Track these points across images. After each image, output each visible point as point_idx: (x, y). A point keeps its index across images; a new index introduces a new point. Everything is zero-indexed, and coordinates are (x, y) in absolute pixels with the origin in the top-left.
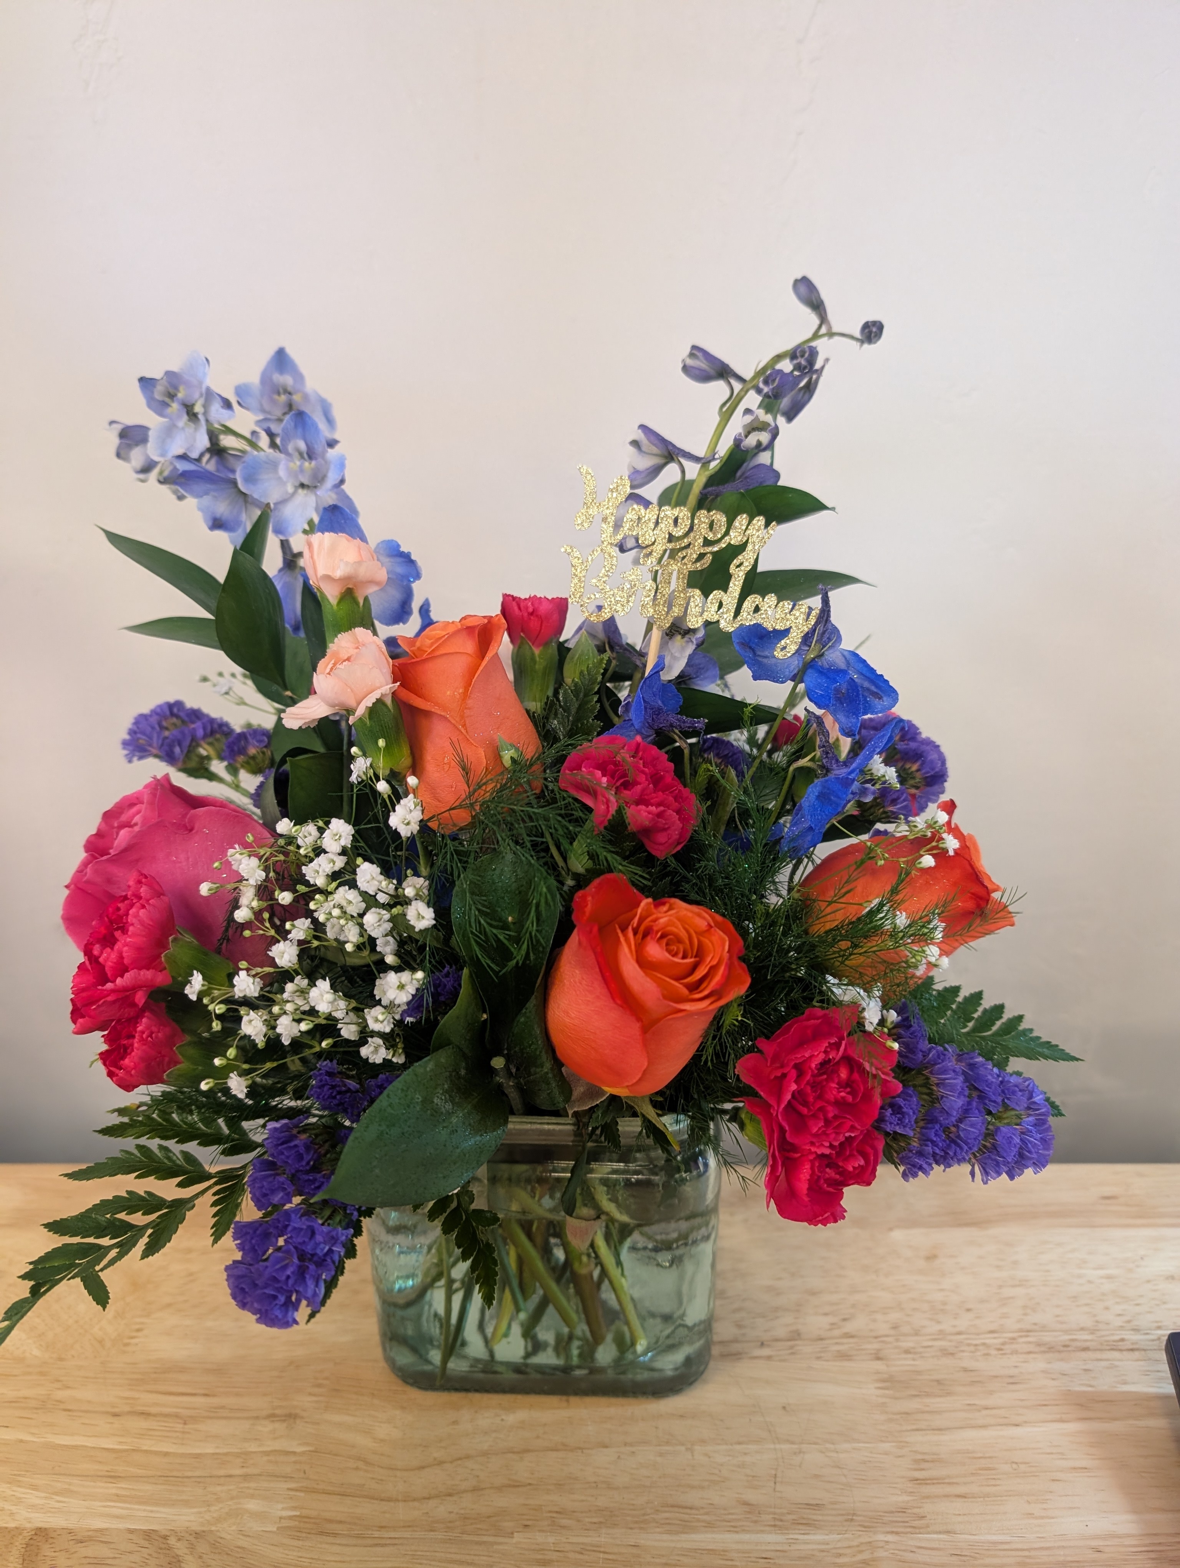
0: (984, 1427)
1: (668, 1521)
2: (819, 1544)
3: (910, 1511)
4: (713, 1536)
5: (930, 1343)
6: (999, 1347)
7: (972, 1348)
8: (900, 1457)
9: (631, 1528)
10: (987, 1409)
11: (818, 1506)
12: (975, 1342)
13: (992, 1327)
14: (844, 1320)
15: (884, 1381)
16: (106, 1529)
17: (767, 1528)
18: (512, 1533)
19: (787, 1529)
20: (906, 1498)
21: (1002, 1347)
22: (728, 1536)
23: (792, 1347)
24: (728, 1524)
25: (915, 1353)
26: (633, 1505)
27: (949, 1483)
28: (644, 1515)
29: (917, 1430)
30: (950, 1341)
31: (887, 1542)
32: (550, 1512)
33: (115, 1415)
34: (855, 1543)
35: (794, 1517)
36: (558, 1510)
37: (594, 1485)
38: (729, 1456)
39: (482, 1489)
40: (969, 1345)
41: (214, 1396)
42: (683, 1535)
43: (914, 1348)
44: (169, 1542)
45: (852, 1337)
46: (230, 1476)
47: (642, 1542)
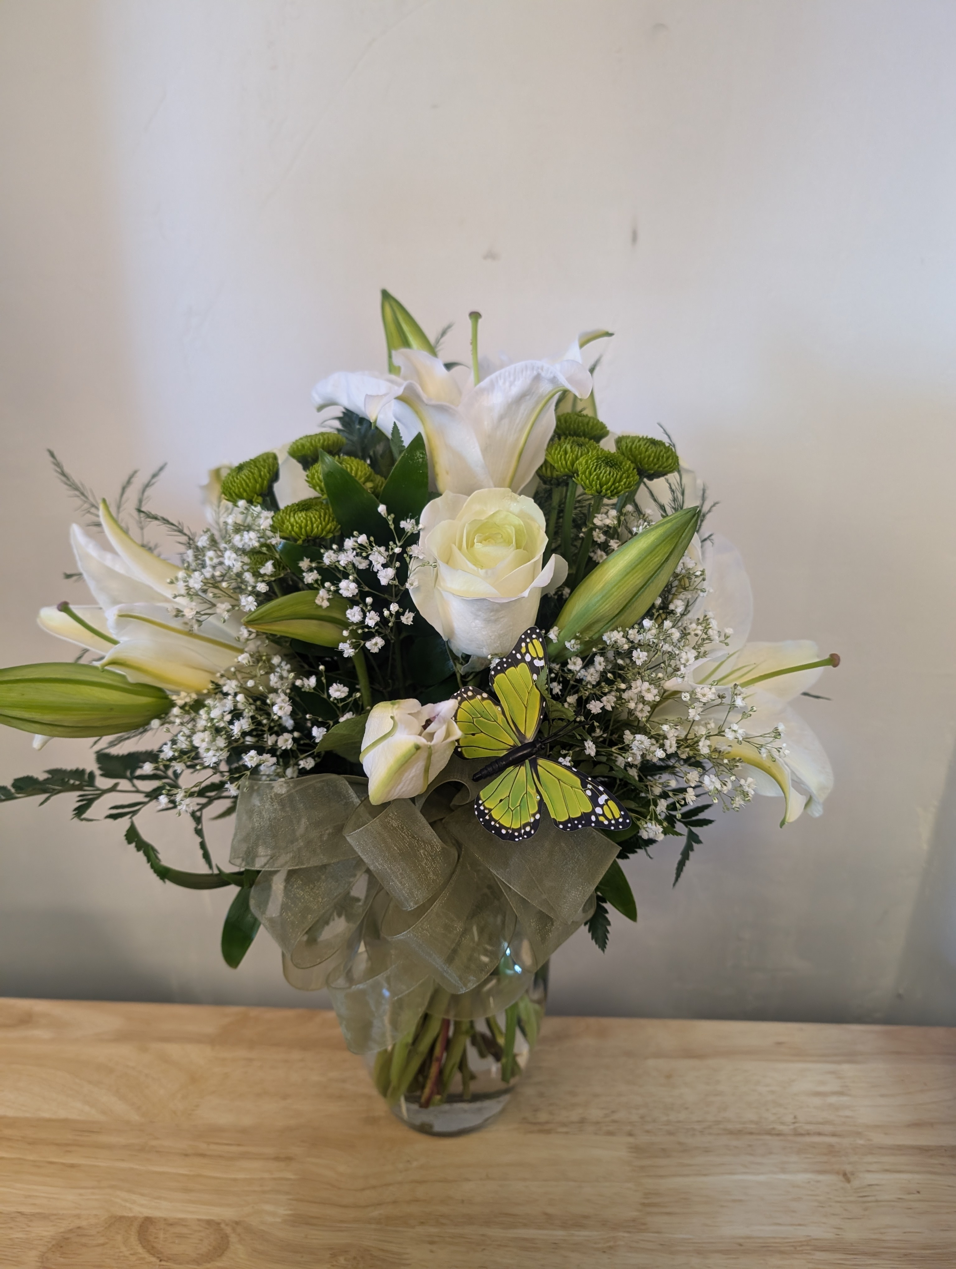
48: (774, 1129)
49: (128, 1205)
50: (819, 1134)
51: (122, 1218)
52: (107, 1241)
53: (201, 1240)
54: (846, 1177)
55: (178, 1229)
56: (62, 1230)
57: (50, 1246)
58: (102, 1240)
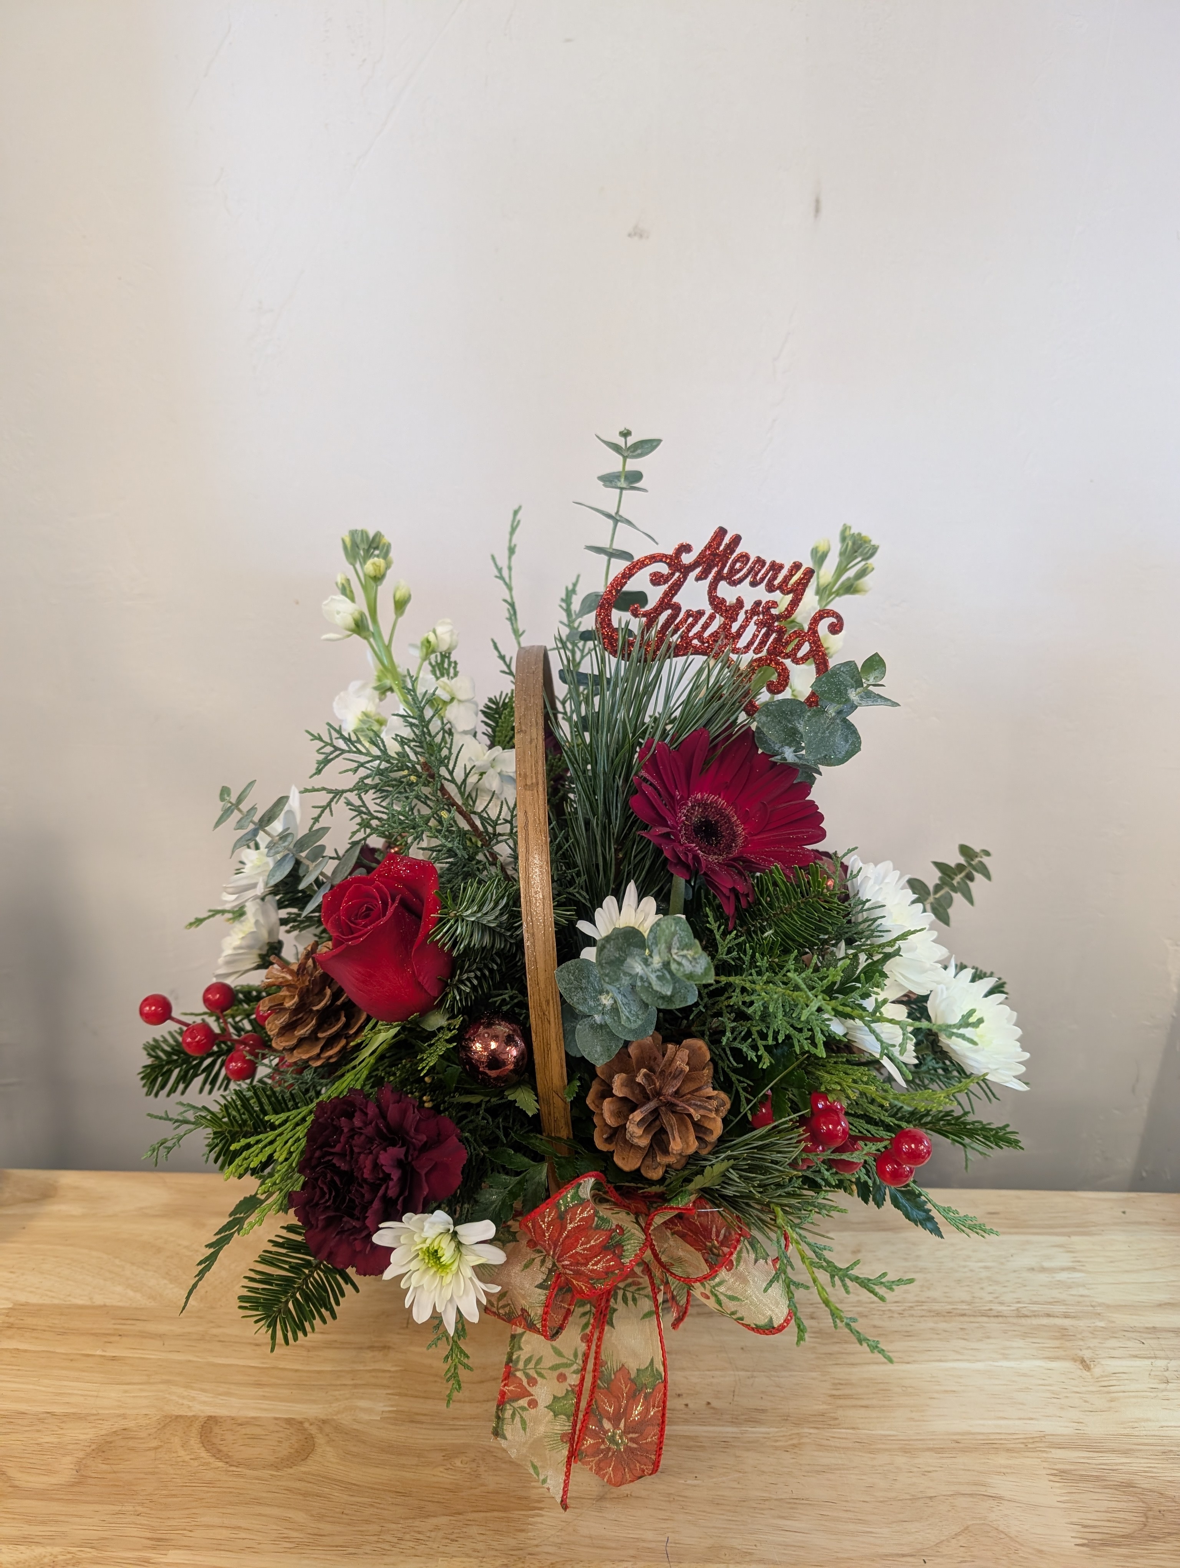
48: (991, 1310)
49: (185, 1402)
50: (1049, 1315)
51: (177, 1417)
52: (160, 1444)
53: (279, 1441)
54: (1085, 1364)
55: (250, 1430)
56: (103, 1432)
57: (89, 1450)
58: (155, 1443)
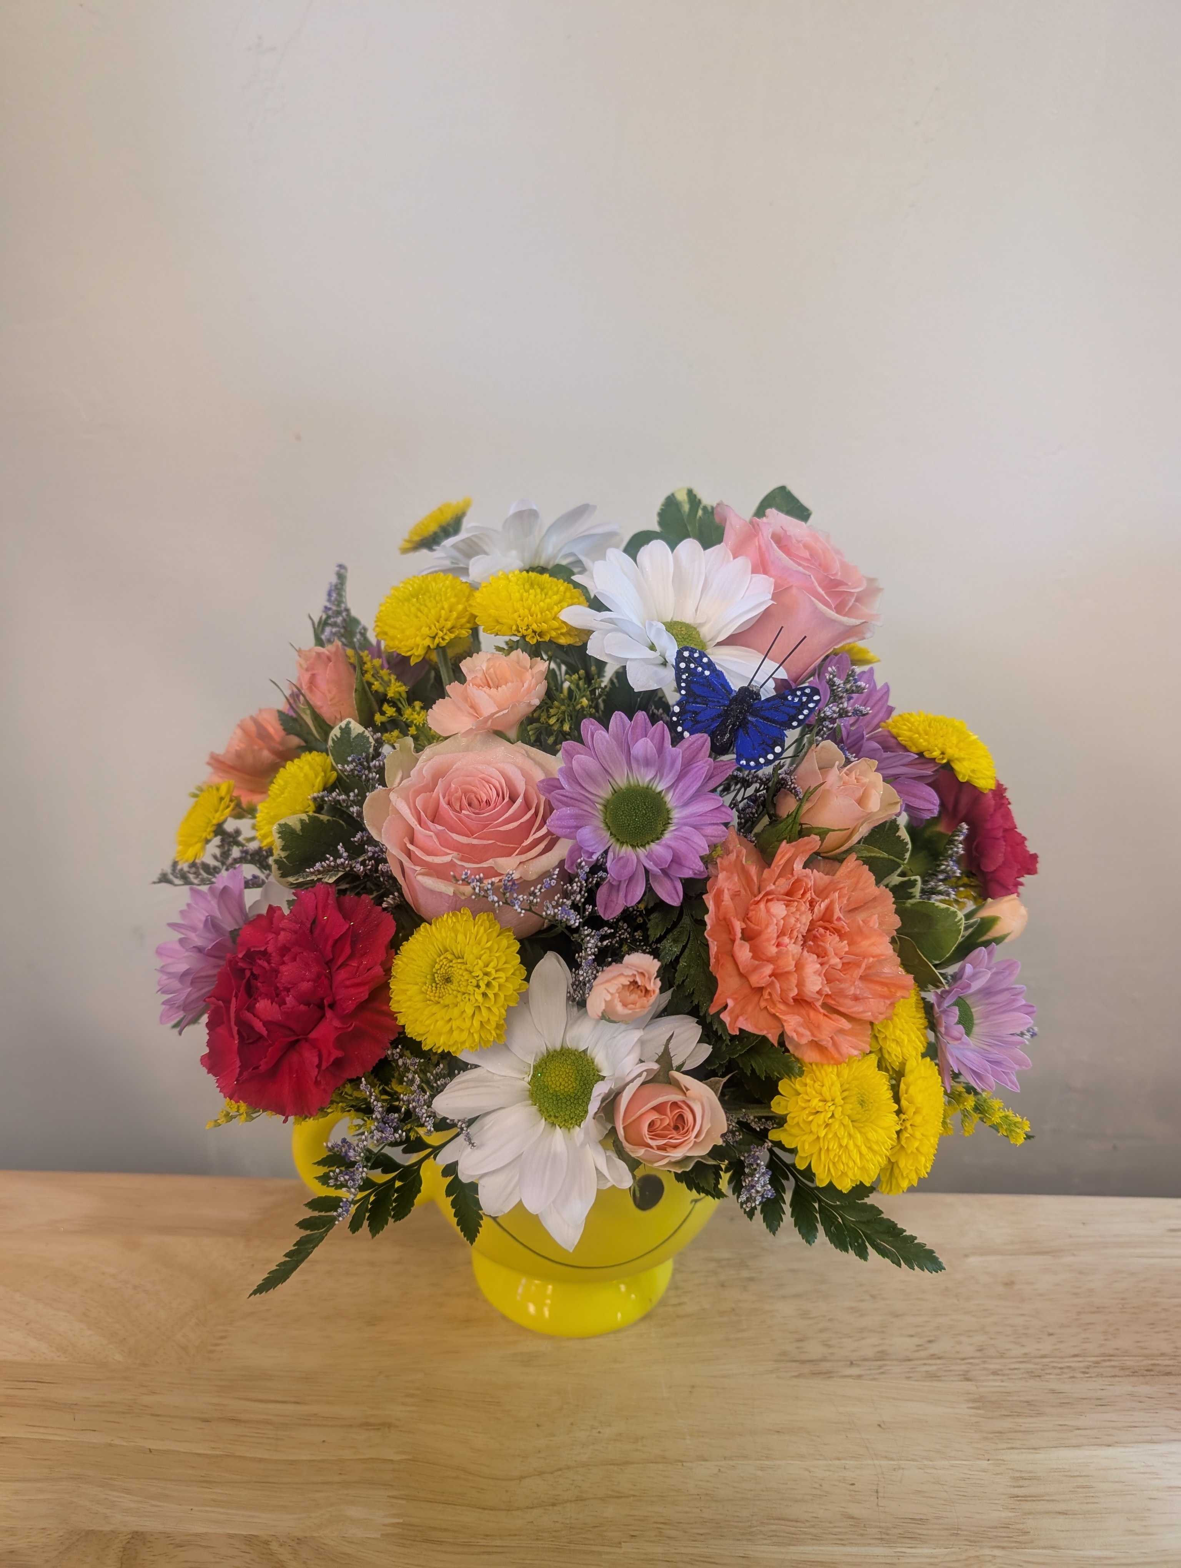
0: (1077, 1446)
1: (774, 1533)
2: (927, 1557)
3: (1013, 1527)
4: (821, 1548)
5: (1017, 1366)
6: (1084, 1370)
7: (1059, 1371)
8: (998, 1474)
9: (738, 1540)
10: (1078, 1429)
11: (922, 1521)
12: (1060, 1365)
13: (1076, 1351)
14: (930, 1341)
15: (974, 1401)
16: (205, 1534)
17: (874, 1541)
18: (620, 1543)
19: (894, 1542)
20: (1006, 1514)
21: (1087, 1370)
22: (836, 1549)
23: (880, 1367)
24: (836, 1537)
25: (1004, 1375)
26: (738, 1516)
27: (1048, 1500)
28: (750, 1527)
29: (1013, 1448)
30: (1036, 1364)
31: (995, 1556)
32: (656, 1523)
33: (206, 1421)
34: (963, 1557)
35: (900, 1531)
36: (663, 1521)
37: (698, 1497)
38: (829, 1471)
39: (585, 1500)
40: (1054, 1368)
41: (305, 1404)
42: (791, 1547)
43: (1001, 1370)
44: (271, 1547)
45: (939, 1358)
46: (327, 1483)
47: (751, 1553)
